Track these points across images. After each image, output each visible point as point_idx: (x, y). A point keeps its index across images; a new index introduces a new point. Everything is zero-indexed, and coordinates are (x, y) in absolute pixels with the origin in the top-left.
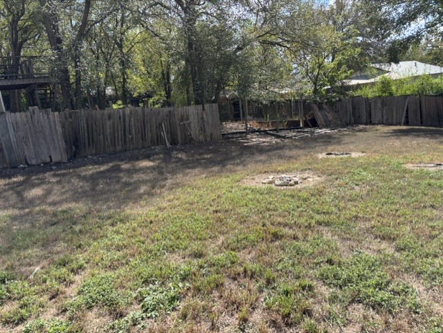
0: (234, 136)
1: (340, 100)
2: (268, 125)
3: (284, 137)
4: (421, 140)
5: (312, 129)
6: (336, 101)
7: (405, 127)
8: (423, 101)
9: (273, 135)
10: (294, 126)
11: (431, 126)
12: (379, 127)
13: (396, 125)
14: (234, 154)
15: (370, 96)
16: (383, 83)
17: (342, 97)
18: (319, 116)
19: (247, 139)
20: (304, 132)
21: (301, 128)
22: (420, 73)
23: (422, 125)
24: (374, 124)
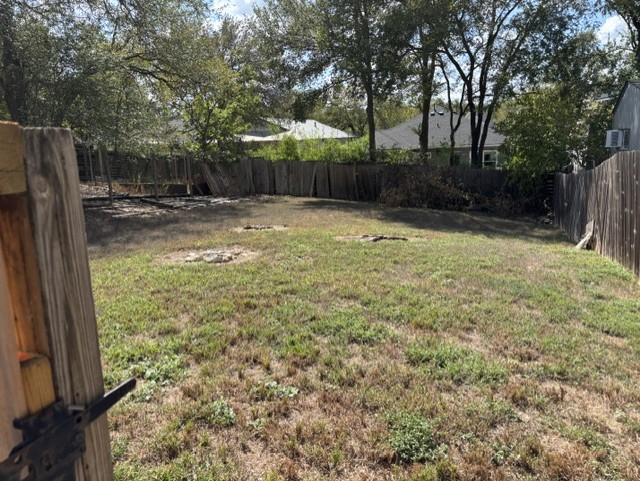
0: (92, 203)
1: (238, 161)
2: (140, 189)
3: (171, 207)
4: (337, 213)
5: (205, 198)
6: (234, 162)
7: (314, 199)
8: (331, 170)
9: (153, 204)
10: (178, 192)
11: (339, 198)
12: (286, 198)
13: (304, 196)
14: (104, 230)
15: (274, 158)
16: (287, 143)
17: (239, 157)
18: (212, 181)
19: (116, 209)
20: (195, 201)
21: (189, 196)
22: (327, 136)
23: (330, 196)
24: (279, 194)
